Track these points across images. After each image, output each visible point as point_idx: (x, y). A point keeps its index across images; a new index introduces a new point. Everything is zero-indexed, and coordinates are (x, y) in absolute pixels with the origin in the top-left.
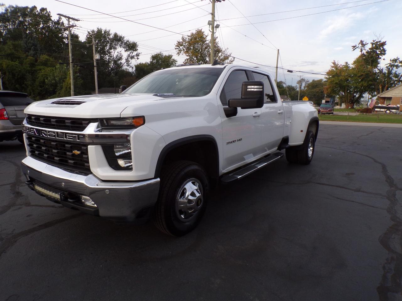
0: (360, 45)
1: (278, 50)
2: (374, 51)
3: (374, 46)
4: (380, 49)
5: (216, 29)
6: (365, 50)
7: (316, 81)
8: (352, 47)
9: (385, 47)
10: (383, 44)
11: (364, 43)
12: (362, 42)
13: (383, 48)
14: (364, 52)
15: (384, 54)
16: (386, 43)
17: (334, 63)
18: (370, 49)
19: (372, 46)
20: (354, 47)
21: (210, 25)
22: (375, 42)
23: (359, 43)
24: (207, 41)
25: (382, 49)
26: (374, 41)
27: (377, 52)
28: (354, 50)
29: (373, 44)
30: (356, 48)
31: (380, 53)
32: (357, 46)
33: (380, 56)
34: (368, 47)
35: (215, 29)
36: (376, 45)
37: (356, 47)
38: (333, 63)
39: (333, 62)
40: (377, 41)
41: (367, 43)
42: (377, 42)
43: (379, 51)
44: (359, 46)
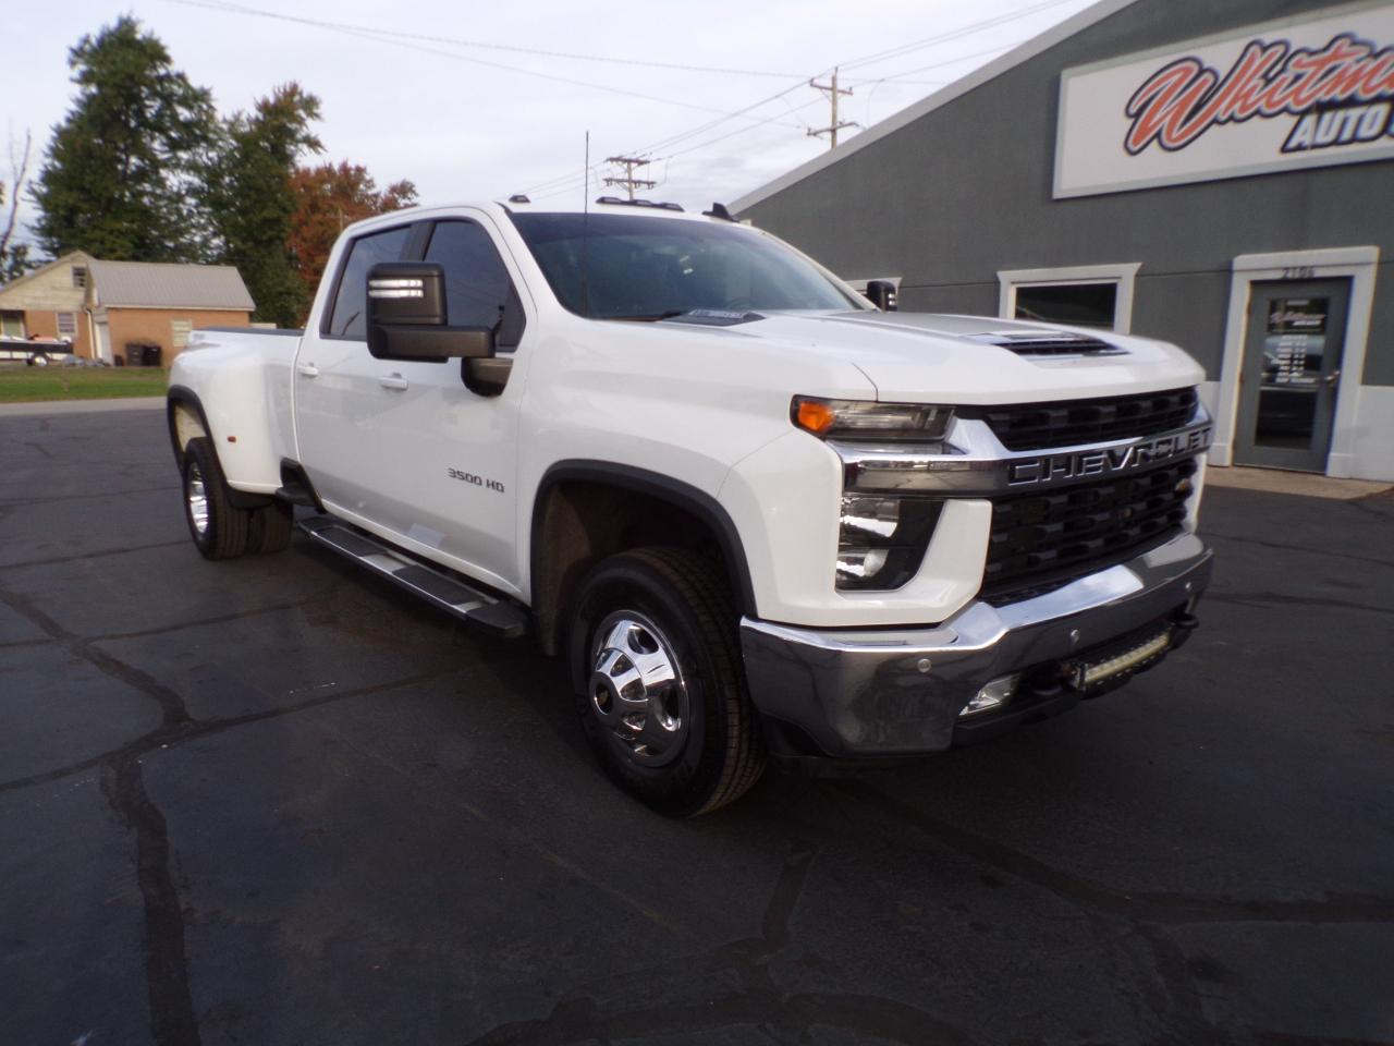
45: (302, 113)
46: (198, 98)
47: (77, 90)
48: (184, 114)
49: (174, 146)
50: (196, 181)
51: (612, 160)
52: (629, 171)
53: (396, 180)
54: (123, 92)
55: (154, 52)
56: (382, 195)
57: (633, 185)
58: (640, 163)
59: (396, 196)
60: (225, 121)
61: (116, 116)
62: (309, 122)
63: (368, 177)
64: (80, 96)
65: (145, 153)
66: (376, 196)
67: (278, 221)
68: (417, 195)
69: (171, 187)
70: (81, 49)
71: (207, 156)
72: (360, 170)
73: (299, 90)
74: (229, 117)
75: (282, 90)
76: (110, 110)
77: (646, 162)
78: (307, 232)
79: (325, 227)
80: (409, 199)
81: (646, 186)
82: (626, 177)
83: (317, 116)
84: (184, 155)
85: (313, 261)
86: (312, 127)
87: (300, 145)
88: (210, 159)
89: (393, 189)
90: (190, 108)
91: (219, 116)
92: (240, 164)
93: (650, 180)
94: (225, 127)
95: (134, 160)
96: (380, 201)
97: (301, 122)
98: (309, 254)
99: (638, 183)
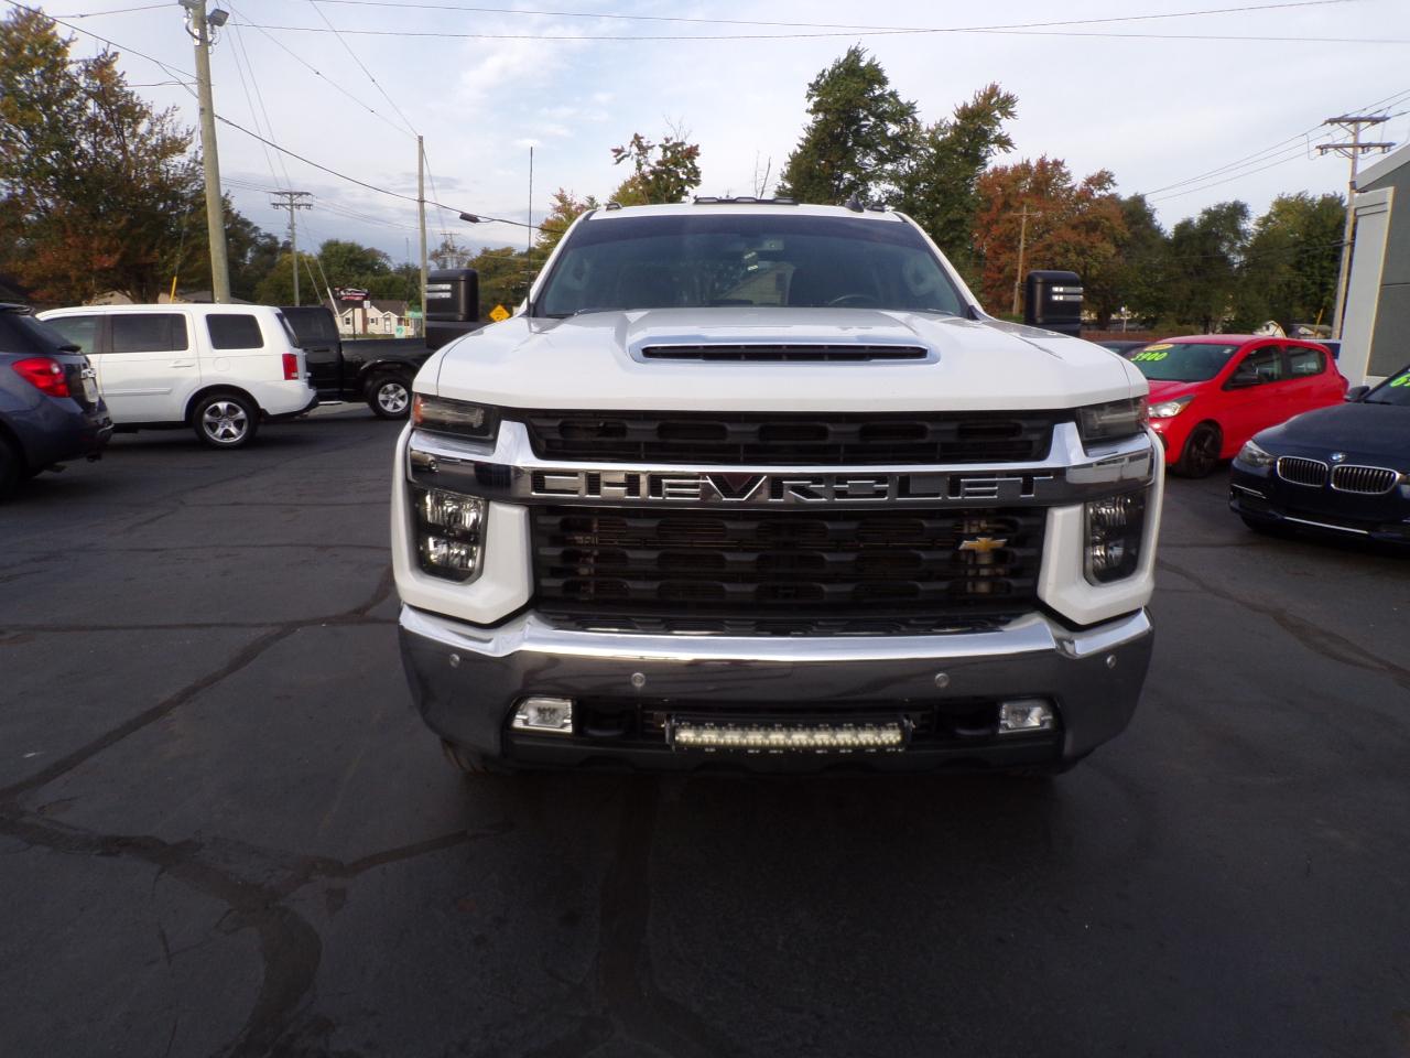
0: (635, 150)
1: (421, 138)
2: (670, 170)
3: (669, 154)
4: (686, 167)
5: (213, 28)
6: (649, 165)
7: (492, 253)
8: (614, 151)
9: (698, 162)
10: (692, 153)
11: (645, 144)
12: (637, 138)
13: (692, 163)
14: (646, 169)
15: (697, 183)
16: (700, 151)
17: (562, 198)
18: (659, 163)
19: (665, 155)
20: (618, 151)
21: (187, 8)
22: (671, 143)
23: (632, 142)
24: (71, 62)
25: (690, 166)
26: (667, 140)
27: (678, 175)
28: (619, 161)
29: (665, 149)
30: (623, 158)
31: (685, 177)
32: (627, 149)
33: (687, 188)
34: (656, 156)
35: (208, 26)
36: (673, 153)
37: (623, 154)
38: (558, 197)
39: (558, 193)
40: (675, 140)
41: (650, 145)
42: (676, 145)
43: (683, 173)
44: (630, 153)
45: (997, 114)
46: (903, 113)
47: (809, 120)
48: (893, 129)
49: (882, 159)
50: (896, 189)
51: (1332, 121)
52: (1355, 134)
53: (1094, 171)
54: (843, 116)
55: (875, 76)
56: (1077, 188)
57: (1360, 150)
58: (1375, 121)
59: (1092, 188)
60: (928, 131)
61: (835, 138)
62: (1003, 121)
63: (1064, 170)
64: (811, 124)
65: (855, 169)
66: (1072, 189)
67: (961, 221)
68: (1114, 185)
69: (872, 197)
70: (818, 82)
71: (907, 165)
72: (1057, 164)
73: (998, 90)
74: (932, 127)
75: (982, 94)
76: (831, 135)
77: (1384, 119)
78: (996, 231)
79: (1014, 225)
80: (1106, 189)
81: (1380, 149)
82: (1350, 140)
83: (1011, 114)
84: (889, 167)
85: (998, 259)
86: (1005, 127)
87: (992, 146)
88: (910, 168)
89: (1090, 181)
90: (897, 122)
91: (924, 127)
92: (934, 169)
93: (1386, 141)
94: (927, 136)
95: (847, 175)
96: (1074, 193)
97: (996, 122)
98: (995, 252)
99: (1366, 147)
